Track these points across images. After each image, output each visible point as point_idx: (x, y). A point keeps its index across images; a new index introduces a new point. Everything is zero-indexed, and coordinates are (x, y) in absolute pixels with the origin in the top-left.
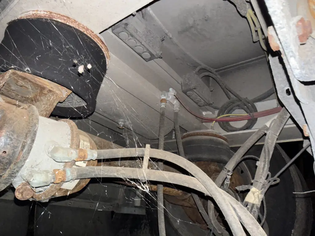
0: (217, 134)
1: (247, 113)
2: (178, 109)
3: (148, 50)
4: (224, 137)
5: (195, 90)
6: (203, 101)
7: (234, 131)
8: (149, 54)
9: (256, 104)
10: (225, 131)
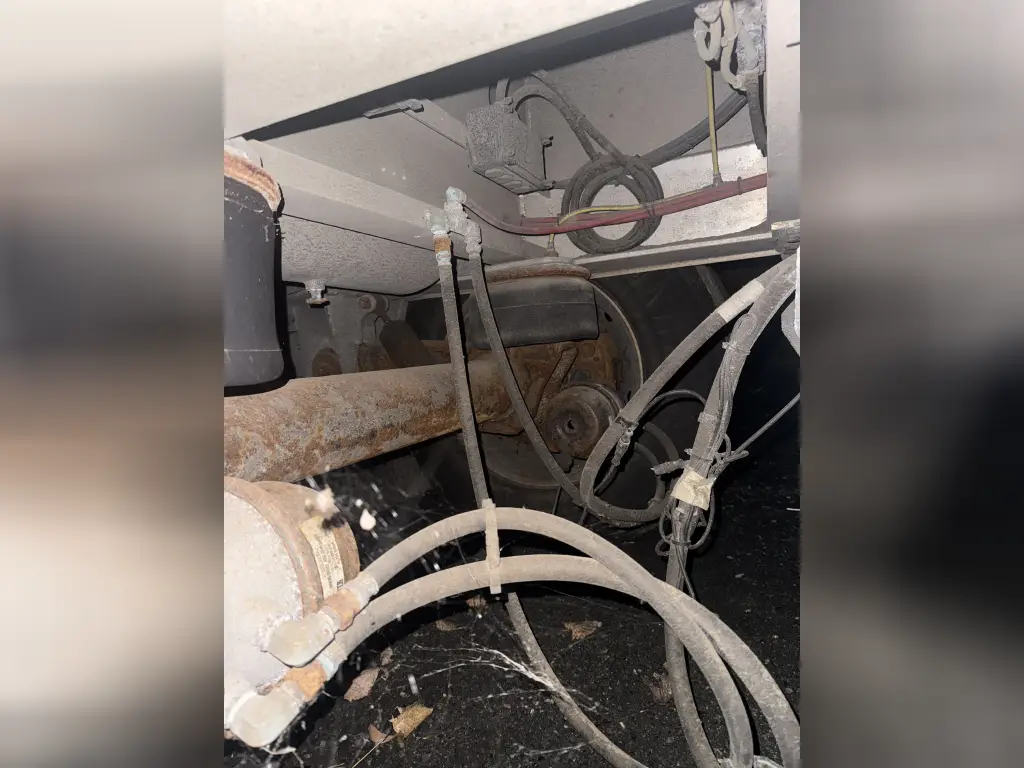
0: (566, 268)
1: (640, 202)
2: (478, 246)
7: (605, 253)
9: (656, 170)
10: (585, 253)
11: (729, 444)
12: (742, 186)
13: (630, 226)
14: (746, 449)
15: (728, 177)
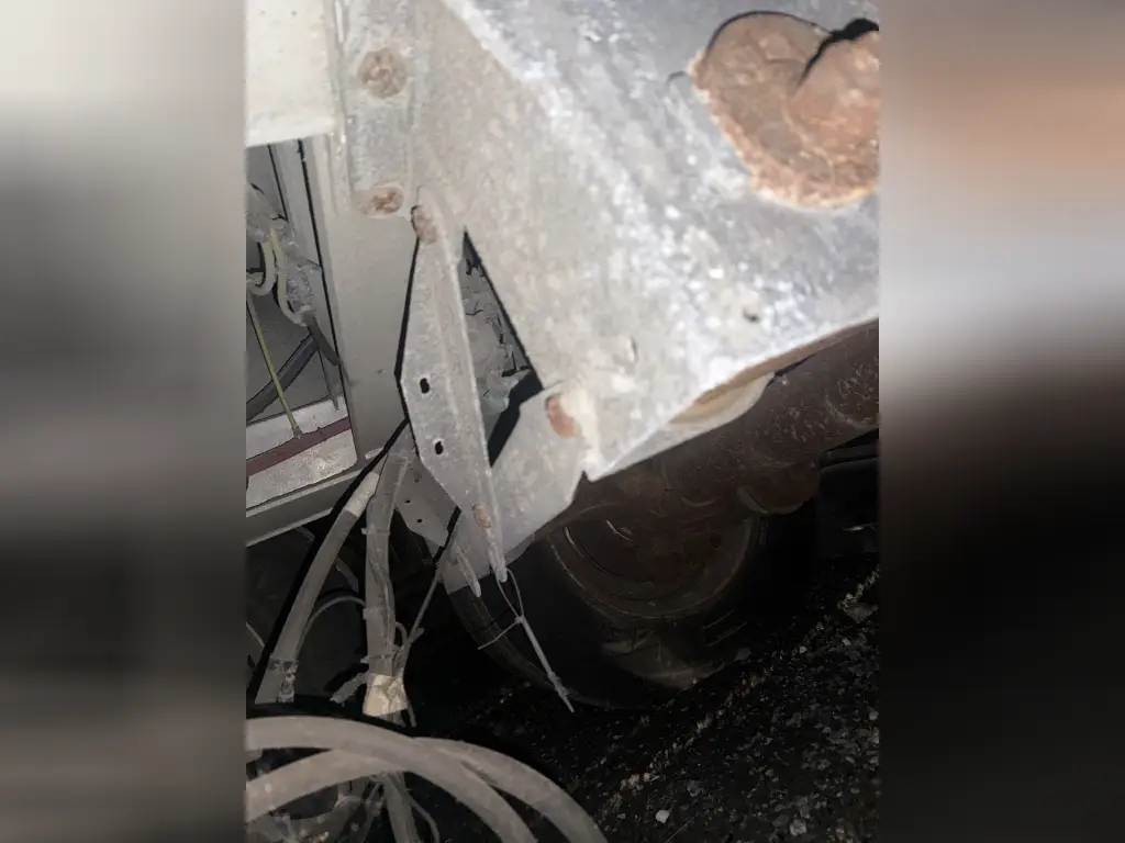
11: (403, 629)
12: (322, 435)
14: (421, 625)
15: (307, 429)
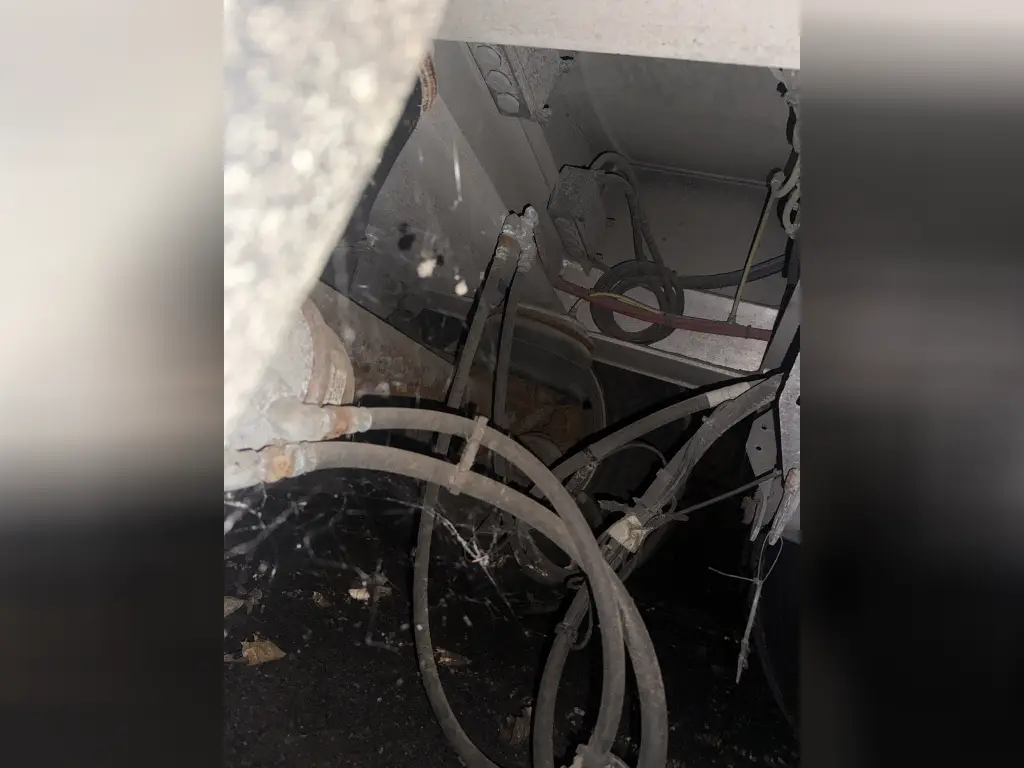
0: (580, 333)
1: (661, 310)
2: (528, 265)
3: (520, 93)
4: (591, 341)
5: (579, 224)
6: (583, 249)
8: (518, 104)
9: (687, 292)
10: (599, 331)
11: (675, 505)
12: (749, 333)
13: (648, 325)
14: (688, 515)
15: (741, 321)
